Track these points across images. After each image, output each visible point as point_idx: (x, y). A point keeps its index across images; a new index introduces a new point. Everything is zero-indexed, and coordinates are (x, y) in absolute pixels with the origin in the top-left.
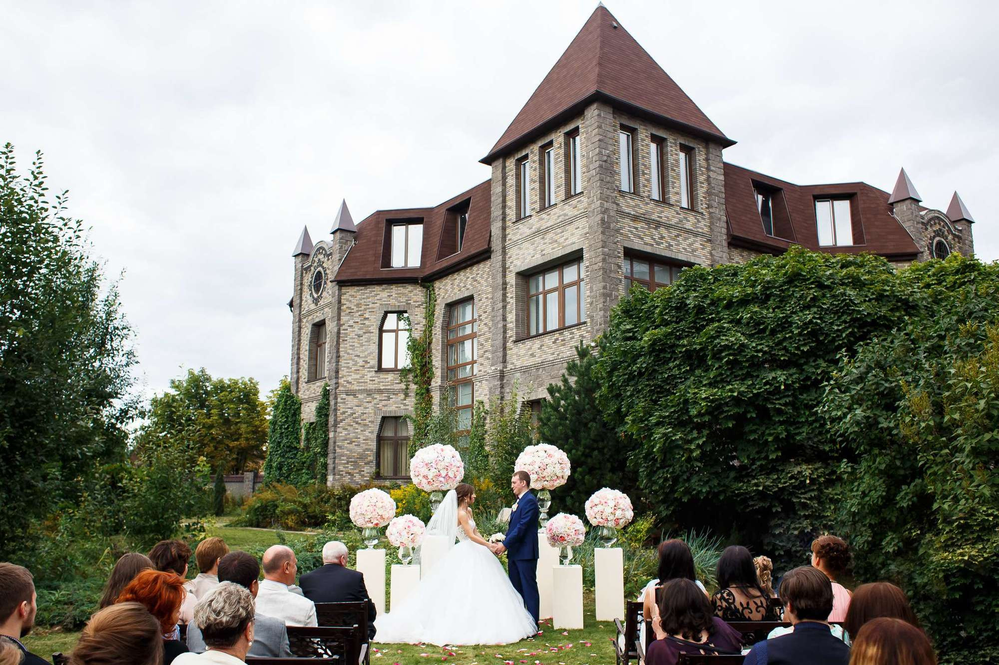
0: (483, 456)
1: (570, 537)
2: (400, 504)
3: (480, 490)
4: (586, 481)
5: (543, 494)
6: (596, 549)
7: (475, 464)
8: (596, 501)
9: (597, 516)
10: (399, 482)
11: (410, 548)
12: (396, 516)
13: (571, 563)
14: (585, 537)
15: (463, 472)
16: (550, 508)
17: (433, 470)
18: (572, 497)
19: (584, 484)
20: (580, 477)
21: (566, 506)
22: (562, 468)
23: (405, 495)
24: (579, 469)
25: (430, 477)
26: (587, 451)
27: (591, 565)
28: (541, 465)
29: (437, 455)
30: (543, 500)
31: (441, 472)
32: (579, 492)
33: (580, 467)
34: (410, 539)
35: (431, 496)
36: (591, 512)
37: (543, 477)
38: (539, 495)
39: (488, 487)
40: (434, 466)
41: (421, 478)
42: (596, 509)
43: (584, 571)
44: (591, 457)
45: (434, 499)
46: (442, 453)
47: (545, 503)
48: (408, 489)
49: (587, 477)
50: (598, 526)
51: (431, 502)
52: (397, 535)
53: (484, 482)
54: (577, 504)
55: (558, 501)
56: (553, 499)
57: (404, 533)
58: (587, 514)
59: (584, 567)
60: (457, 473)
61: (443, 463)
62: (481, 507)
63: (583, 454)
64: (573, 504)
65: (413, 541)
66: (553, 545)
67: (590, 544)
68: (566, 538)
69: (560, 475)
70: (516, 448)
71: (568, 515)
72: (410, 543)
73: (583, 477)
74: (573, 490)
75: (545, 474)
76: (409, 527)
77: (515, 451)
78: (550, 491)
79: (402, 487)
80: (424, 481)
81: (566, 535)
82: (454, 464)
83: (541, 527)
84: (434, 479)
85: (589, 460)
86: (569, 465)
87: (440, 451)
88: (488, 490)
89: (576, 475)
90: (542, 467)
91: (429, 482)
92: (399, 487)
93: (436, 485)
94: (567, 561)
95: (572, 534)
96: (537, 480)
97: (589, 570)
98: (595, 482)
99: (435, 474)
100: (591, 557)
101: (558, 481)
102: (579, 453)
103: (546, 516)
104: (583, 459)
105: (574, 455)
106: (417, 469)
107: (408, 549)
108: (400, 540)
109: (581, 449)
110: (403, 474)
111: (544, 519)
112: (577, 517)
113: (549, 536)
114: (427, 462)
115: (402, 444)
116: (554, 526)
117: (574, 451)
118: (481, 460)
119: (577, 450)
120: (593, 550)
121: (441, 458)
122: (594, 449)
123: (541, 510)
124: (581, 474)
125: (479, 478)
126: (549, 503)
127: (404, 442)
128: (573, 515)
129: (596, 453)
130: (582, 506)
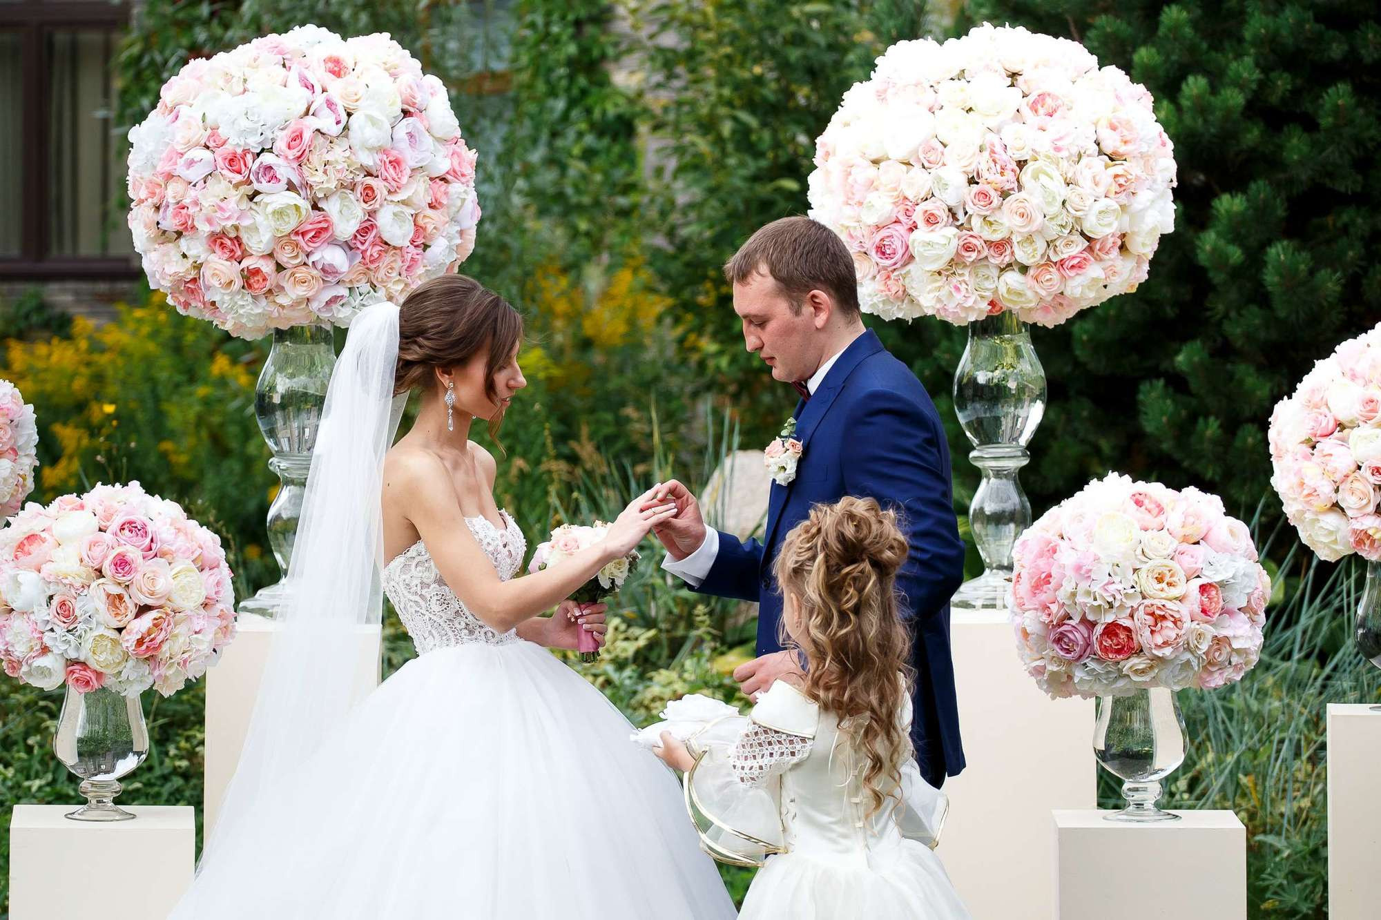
0: (600, 129)
1: (1169, 631)
2: (68, 435)
3: (586, 344)
4: (1270, 278)
5: (996, 354)
6: (1334, 710)
7: (547, 178)
8: (1346, 404)
9: (1349, 501)
10: (61, 296)
11: (133, 694)
12: (43, 494)
13: (1169, 801)
14: (1268, 633)
15: (471, 213)
16: (1036, 447)
17: (277, 198)
18: (1177, 383)
19: (1261, 297)
20: (1236, 254)
21: (1137, 435)
22: (1123, 187)
23: (99, 378)
24: (1228, 204)
25: (258, 242)
26: (1283, 83)
27: (1298, 819)
28: (982, 163)
29: (300, 97)
30: (994, 394)
31: (332, 207)
32: (1224, 351)
33: (1236, 184)
34: (129, 640)
35: (268, 366)
36: (1312, 472)
37: (1000, 246)
38: (965, 364)
39: (632, 322)
40: (285, 171)
41: (195, 247)
42: (1340, 455)
43: (1255, 853)
44: (1310, 124)
45: (283, 385)
46: (337, 88)
47: (1006, 411)
48: (114, 336)
49: (1278, 252)
50: (1355, 561)
51: (265, 407)
52: (44, 614)
53: (606, 296)
54: (1211, 428)
55: (1085, 409)
56: (1054, 393)
57: (94, 601)
58: (1279, 482)
59: (1255, 824)
60: (433, 219)
61: (338, 154)
62: (586, 450)
63: (1256, 108)
64: (1184, 429)
65: (148, 649)
66: (1060, 684)
67: (1295, 685)
68: (1144, 637)
69: (1104, 229)
70: (813, 74)
71: (1157, 490)
72: (129, 670)
73: (1255, 259)
74: (1185, 338)
75: (1008, 221)
76: (122, 563)
77: (803, 94)
78: (1038, 335)
79: (84, 324)
80: (219, 267)
81: (1142, 619)
82: (411, 158)
83: (978, 569)
84: (284, 257)
85: (1296, 145)
86: (1166, 167)
87: (319, 75)
88: (633, 343)
89: (1209, 241)
90: (992, 178)
91: (250, 277)
92: (60, 327)
93: (294, 292)
94: (1146, 788)
95: (1184, 610)
96: (955, 263)
97: (1284, 845)
98: (1330, 283)
99: (292, 223)
100: (1301, 767)
101: (1094, 271)
102: (1235, 98)
103: (1013, 499)
104: (1253, 135)
105: (1202, 109)
106: (172, 192)
107: (119, 703)
108: (59, 642)
109: (1245, 68)
110: (88, 246)
111: (998, 519)
112: (1214, 503)
113: (1032, 621)
114: (235, 143)
115: (74, 51)
116: (1067, 557)
117: (1195, 85)
118: (589, 155)
119: (1216, 79)
120: (1317, 722)
121: (326, 122)
122: (1326, 74)
123: (982, 456)
124: (1236, 234)
125: (572, 268)
126: (1034, 414)
127: (91, 38)
128: (1191, 492)
129: (1339, 95)
130: (1248, 436)
